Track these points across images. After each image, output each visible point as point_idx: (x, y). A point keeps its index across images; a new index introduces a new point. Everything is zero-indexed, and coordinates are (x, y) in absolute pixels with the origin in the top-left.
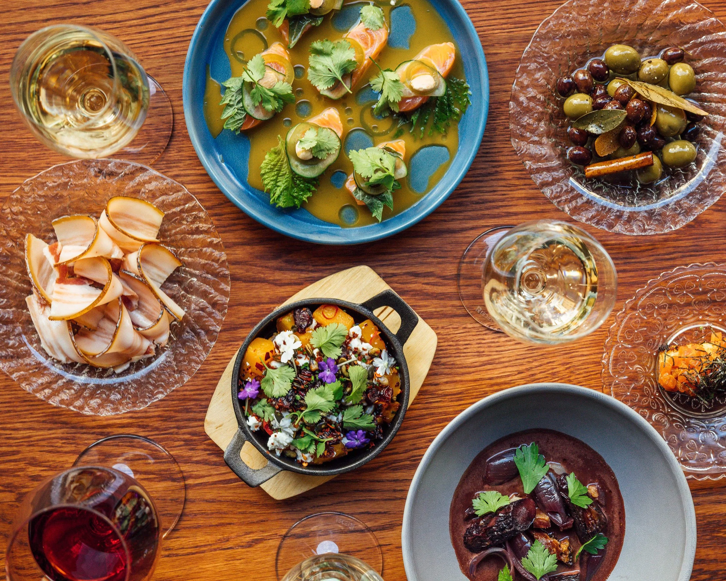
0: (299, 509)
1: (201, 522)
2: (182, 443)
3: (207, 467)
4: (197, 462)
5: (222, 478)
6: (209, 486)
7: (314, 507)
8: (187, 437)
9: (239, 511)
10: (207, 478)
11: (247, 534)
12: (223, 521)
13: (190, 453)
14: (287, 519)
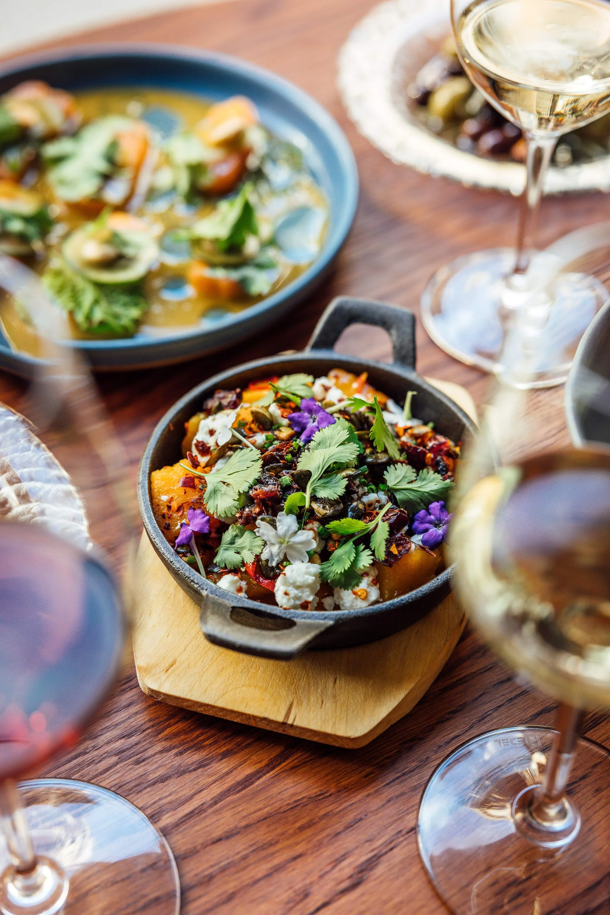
0: (414, 764)
1: (231, 886)
2: (114, 759)
3: (188, 777)
4: (163, 779)
5: (230, 781)
6: (210, 811)
7: (440, 747)
8: (118, 745)
9: (298, 825)
10: (197, 797)
11: (338, 861)
12: (276, 861)
13: (140, 770)
14: (403, 794)
